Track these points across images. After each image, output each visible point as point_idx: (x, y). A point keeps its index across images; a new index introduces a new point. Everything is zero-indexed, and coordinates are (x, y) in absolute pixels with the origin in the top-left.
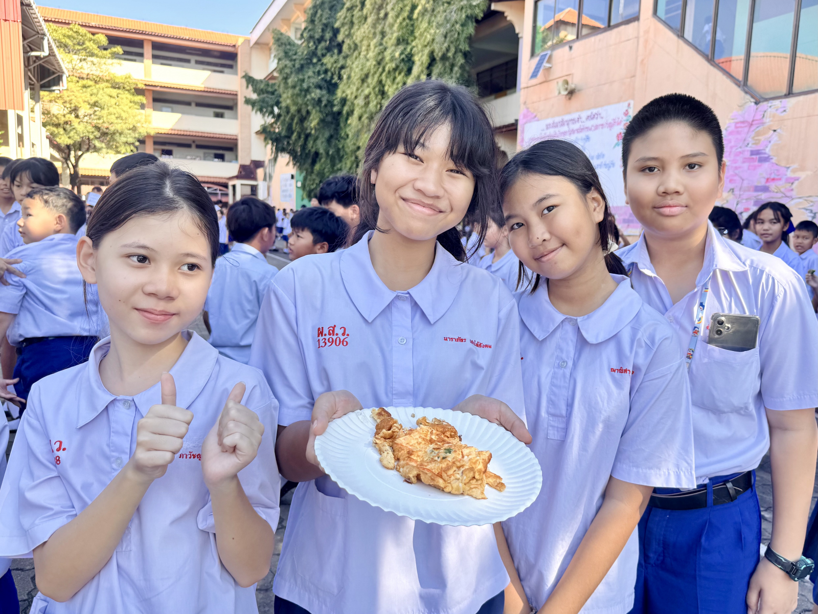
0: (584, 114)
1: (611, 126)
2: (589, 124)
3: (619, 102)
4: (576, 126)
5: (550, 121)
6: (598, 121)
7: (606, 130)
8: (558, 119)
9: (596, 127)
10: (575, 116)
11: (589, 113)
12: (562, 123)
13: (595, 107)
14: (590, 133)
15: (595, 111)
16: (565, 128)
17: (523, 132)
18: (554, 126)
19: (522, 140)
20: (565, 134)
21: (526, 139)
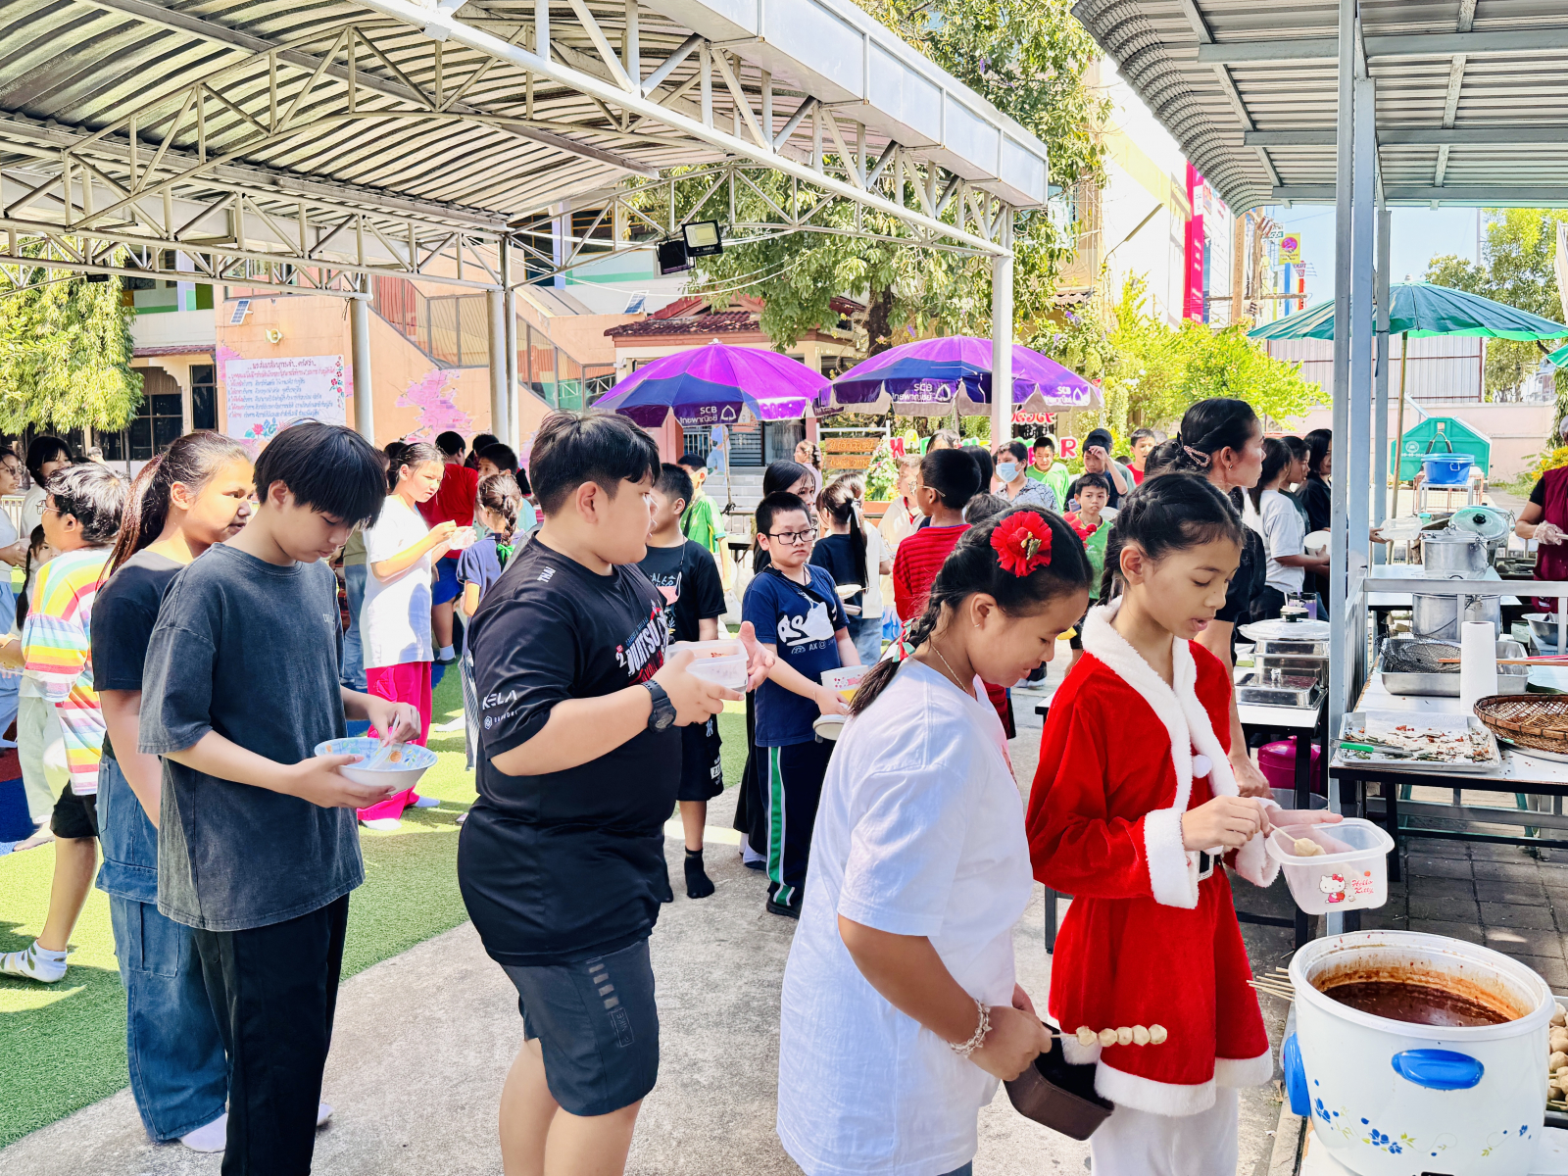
0: (296, 360)
1: (325, 372)
2: (300, 368)
3: (330, 354)
4: (289, 369)
5: (255, 361)
6: (312, 368)
7: (320, 376)
8: (266, 361)
9: (310, 372)
10: (287, 360)
11: (300, 360)
12: (272, 365)
13: (308, 355)
14: (304, 377)
15: (306, 359)
16: (276, 370)
17: (224, 367)
18: (262, 366)
19: (224, 376)
20: (275, 374)
21: (228, 375)
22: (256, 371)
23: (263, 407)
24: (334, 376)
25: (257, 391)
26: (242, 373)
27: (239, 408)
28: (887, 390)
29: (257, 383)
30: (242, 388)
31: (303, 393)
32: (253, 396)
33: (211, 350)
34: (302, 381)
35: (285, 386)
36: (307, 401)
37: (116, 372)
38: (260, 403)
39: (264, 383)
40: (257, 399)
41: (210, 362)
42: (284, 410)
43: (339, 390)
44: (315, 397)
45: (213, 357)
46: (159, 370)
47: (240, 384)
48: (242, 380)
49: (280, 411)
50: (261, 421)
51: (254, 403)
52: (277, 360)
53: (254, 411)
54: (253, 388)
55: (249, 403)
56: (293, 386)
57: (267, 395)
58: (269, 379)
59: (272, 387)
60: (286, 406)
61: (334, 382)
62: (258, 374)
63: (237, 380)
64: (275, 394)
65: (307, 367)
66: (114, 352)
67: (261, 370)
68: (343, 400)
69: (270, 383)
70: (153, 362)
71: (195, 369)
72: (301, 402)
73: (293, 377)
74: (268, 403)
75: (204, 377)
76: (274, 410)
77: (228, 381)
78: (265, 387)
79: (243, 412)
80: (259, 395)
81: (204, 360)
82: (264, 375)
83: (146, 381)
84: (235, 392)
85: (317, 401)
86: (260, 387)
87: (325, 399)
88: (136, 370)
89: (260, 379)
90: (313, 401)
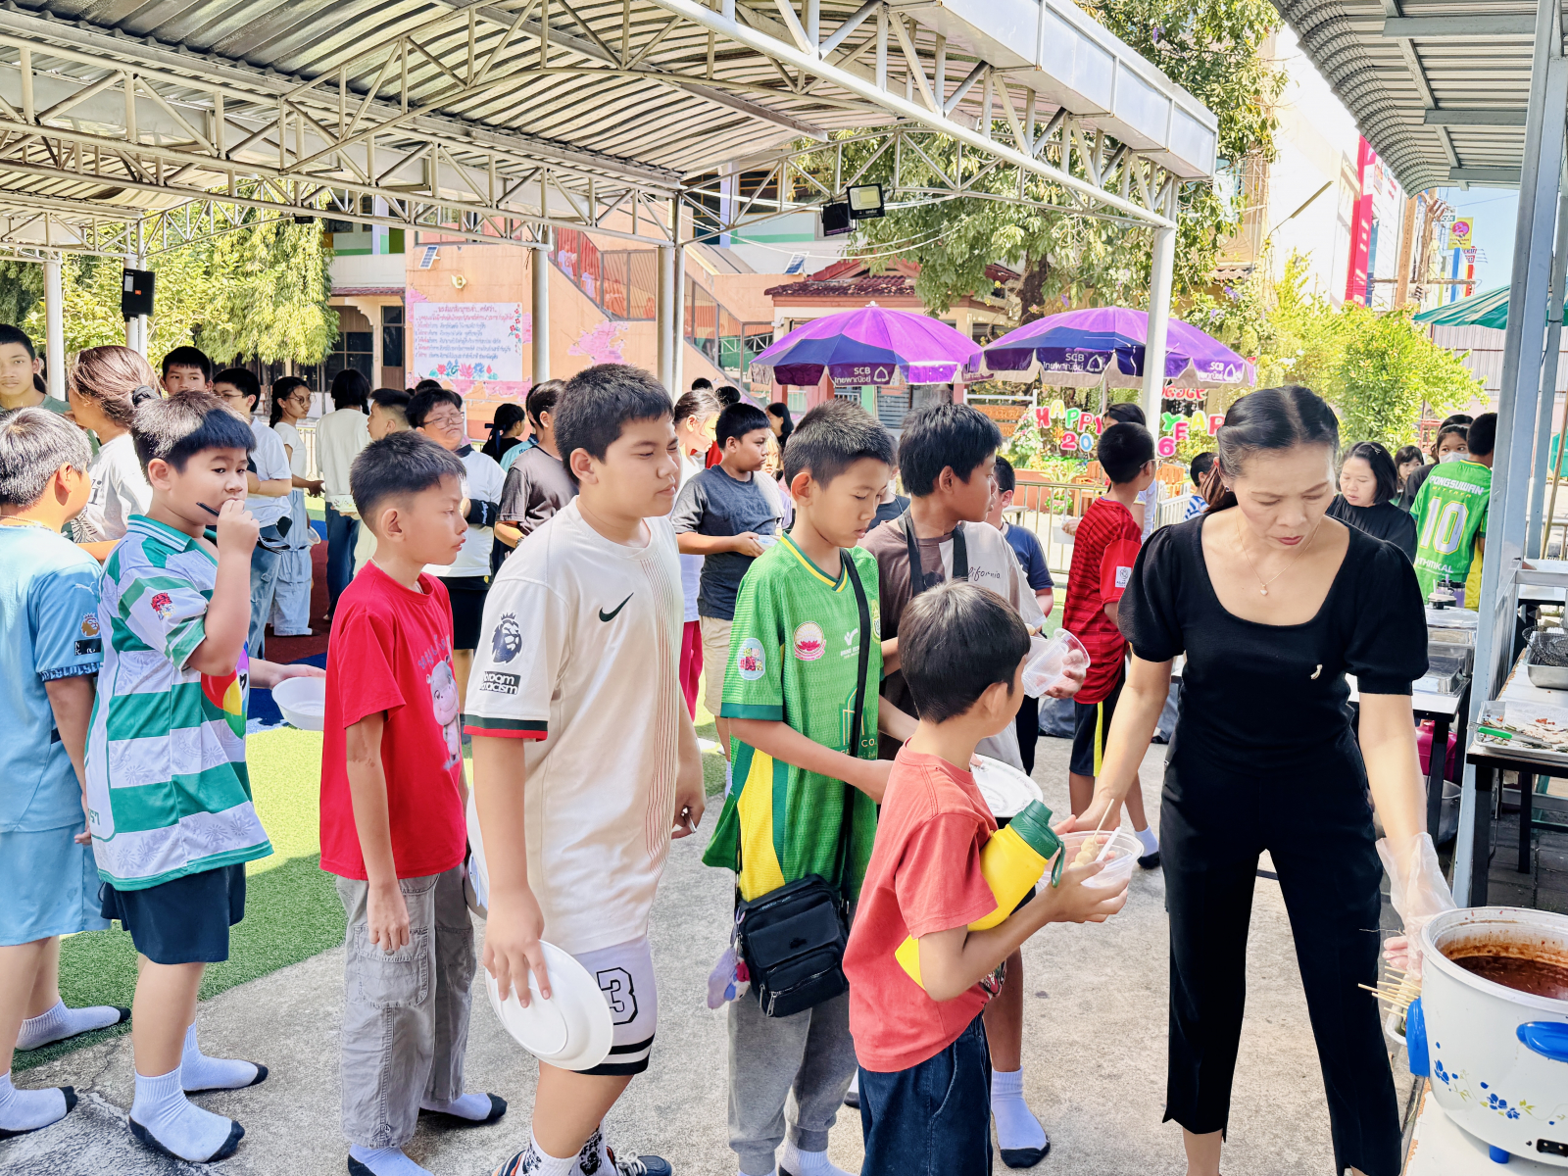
0: (479, 306)
1: (505, 319)
2: (484, 314)
3: (510, 302)
4: (471, 314)
5: (442, 305)
6: (493, 314)
7: (500, 322)
8: (451, 305)
9: (491, 318)
10: (470, 305)
11: (483, 305)
12: (456, 309)
13: (489, 301)
14: (486, 322)
15: (488, 305)
16: (460, 314)
17: (412, 309)
18: (447, 309)
19: (412, 317)
20: (459, 318)
21: (416, 316)
22: (441, 314)
23: (447, 348)
24: (513, 322)
25: (442, 333)
26: (429, 315)
27: (425, 348)
28: (1039, 359)
29: (442, 326)
30: (428, 330)
31: (483, 337)
32: (438, 337)
33: (400, 292)
34: (483, 326)
35: (467, 330)
36: (487, 346)
37: (316, 310)
38: (444, 345)
39: (448, 326)
40: (442, 341)
41: (400, 304)
42: (466, 352)
43: (517, 336)
44: (495, 341)
45: (403, 299)
46: (354, 309)
47: (426, 325)
48: (429, 322)
49: (462, 353)
50: (444, 362)
51: (438, 345)
52: (460, 305)
53: (438, 352)
54: (438, 330)
55: (434, 345)
56: (475, 330)
57: (451, 338)
58: (453, 323)
59: (456, 330)
60: (468, 348)
61: (512, 328)
62: (443, 317)
63: (424, 322)
64: (458, 337)
65: (489, 313)
66: (315, 290)
67: (446, 314)
68: (520, 346)
69: (453, 326)
70: (348, 302)
71: (386, 310)
72: (481, 346)
73: (475, 322)
74: (452, 345)
75: (394, 317)
76: (456, 352)
77: (415, 322)
78: (449, 330)
79: (427, 352)
80: (444, 337)
81: (395, 302)
82: (448, 318)
83: (341, 319)
84: (421, 333)
85: (496, 345)
86: (445, 330)
87: (504, 344)
88: (334, 308)
89: (445, 322)
90: (494, 345)
